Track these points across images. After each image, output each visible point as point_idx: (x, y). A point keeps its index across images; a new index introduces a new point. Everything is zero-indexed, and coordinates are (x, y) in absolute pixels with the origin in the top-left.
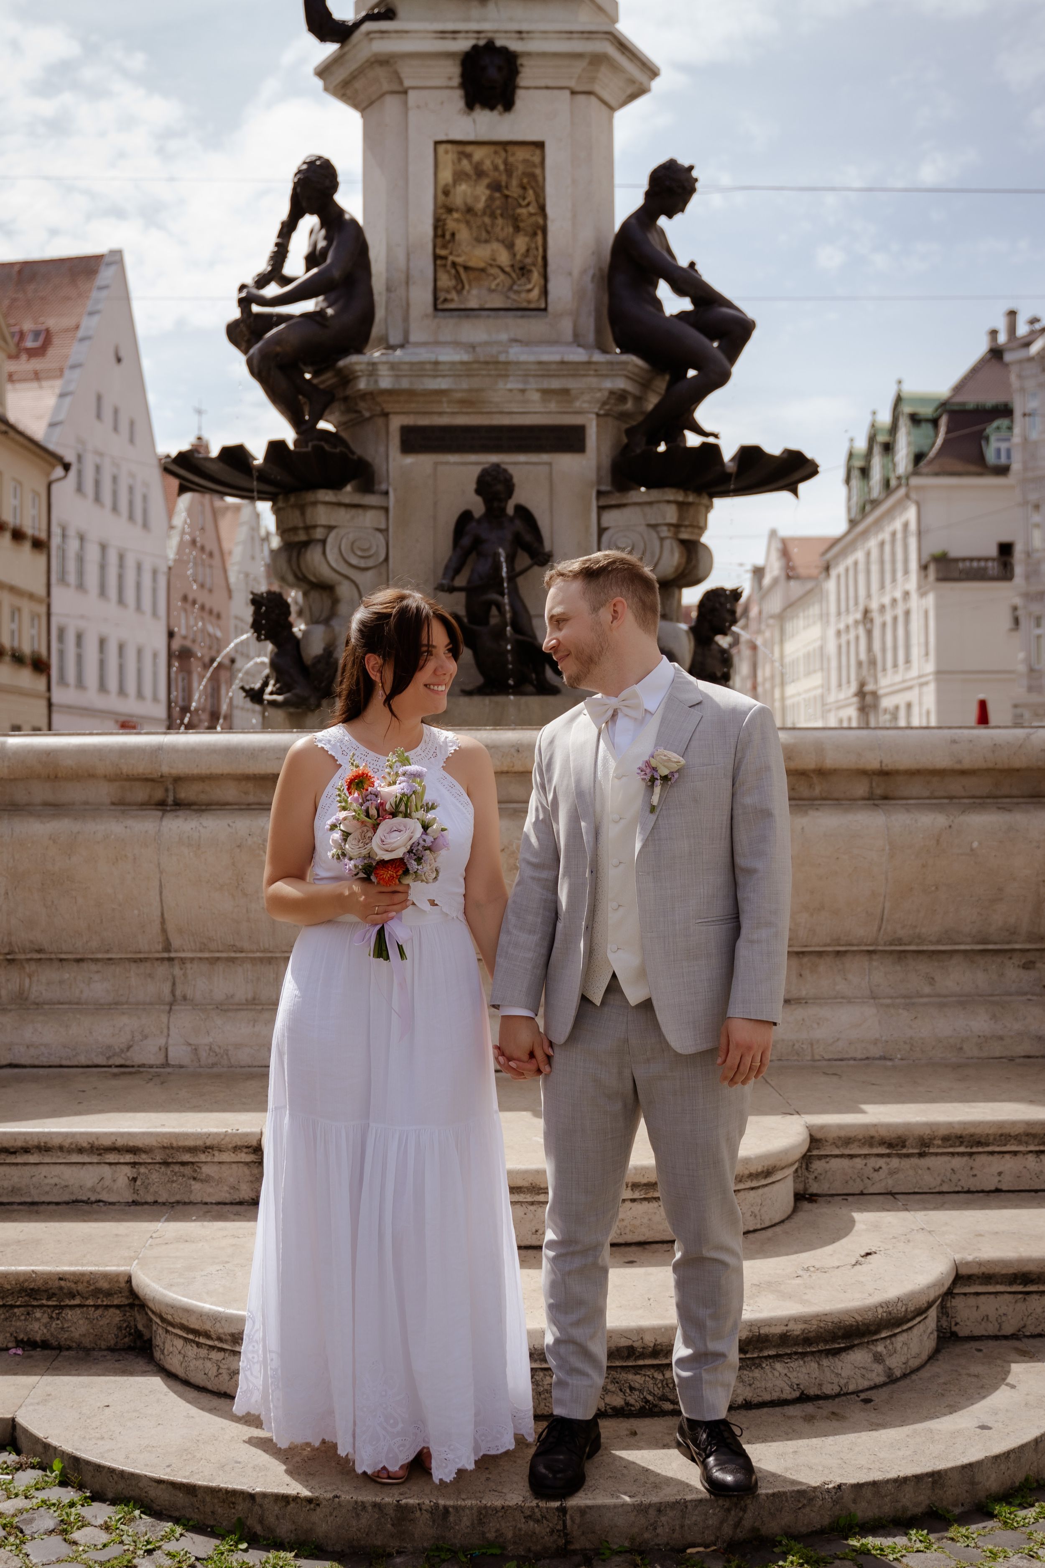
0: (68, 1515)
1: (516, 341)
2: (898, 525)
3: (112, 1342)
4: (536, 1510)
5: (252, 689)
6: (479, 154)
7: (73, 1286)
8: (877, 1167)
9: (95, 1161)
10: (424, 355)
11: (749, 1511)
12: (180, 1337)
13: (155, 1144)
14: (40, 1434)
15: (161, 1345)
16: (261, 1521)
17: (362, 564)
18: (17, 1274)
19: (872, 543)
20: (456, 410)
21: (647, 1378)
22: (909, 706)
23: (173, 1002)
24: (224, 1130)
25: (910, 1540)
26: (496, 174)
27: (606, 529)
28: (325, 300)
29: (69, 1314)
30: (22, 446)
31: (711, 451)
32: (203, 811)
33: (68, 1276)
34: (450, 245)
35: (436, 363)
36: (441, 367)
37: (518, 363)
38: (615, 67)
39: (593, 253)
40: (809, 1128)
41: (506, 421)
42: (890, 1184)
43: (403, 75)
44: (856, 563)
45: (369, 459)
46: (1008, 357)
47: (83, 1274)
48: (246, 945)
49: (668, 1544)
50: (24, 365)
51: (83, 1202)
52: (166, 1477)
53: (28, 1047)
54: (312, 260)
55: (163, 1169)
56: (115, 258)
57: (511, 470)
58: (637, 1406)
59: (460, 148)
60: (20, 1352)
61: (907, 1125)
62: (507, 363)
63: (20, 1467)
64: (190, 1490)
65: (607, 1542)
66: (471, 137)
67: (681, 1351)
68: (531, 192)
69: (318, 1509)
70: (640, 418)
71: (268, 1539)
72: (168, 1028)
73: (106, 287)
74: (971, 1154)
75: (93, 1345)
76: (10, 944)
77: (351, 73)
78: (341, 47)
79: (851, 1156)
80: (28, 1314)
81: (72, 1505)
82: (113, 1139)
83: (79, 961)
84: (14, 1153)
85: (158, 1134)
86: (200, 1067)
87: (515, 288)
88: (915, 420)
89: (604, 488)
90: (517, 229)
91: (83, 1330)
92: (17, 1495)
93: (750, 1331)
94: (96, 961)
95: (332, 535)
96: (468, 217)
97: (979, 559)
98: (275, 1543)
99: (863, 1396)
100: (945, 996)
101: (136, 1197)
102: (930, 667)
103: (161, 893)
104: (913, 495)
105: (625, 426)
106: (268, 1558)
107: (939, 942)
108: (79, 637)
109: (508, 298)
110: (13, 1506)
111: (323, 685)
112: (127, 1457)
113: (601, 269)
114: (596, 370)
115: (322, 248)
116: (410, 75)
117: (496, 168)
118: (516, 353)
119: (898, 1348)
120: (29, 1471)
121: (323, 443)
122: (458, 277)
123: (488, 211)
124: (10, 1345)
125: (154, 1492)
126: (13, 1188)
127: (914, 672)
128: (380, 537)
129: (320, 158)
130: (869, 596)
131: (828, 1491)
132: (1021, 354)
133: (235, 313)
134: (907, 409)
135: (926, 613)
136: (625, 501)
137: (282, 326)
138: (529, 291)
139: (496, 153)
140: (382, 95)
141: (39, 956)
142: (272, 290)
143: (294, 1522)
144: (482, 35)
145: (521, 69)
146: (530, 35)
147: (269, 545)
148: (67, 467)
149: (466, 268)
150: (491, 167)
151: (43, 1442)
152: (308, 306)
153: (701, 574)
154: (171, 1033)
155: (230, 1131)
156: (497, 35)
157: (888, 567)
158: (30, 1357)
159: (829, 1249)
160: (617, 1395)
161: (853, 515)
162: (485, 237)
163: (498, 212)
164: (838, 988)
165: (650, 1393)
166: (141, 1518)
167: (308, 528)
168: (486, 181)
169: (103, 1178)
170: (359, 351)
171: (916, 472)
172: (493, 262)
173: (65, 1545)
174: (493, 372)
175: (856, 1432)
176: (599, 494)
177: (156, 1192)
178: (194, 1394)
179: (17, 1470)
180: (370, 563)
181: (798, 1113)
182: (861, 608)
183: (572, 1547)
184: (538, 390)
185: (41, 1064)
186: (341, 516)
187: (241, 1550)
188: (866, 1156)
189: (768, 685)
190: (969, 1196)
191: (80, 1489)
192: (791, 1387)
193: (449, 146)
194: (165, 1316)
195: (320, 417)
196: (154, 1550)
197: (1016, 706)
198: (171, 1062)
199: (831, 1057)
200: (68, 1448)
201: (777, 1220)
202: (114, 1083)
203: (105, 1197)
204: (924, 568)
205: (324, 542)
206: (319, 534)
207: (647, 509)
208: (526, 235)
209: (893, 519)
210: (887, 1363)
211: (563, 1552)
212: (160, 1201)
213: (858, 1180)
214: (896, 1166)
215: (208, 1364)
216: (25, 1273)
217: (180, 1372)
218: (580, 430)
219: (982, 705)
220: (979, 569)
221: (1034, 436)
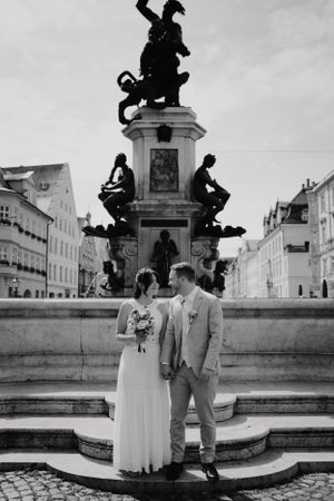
1: (170, 199)
2: (277, 237)
3: (68, 446)
4: (167, 483)
5: (103, 286)
6: (162, 152)
7: (60, 433)
8: (254, 406)
9: (65, 403)
10: (147, 202)
12: (85, 444)
15: (81, 446)
17: (131, 254)
19: (271, 242)
21: (194, 454)
22: (281, 286)
23: (83, 365)
25: (254, 491)
26: (166, 157)
27: (193, 246)
28: (123, 189)
29: (58, 439)
31: (219, 227)
32: (91, 318)
34: (154, 175)
35: (150, 205)
36: (152, 205)
37: (171, 205)
38: (196, 131)
39: (190, 177)
40: (237, 396)
42: (257, 410)
44: (266, 248)
45: (133, 228)
46: (307, 192)
49: (198, 491)
50: (42, 193)
54: (120, 178)
55: (81, 405)
56: (67, 165)
57: (169, 231)
58: (192, 461)
59: (157, 151)
60: (46, 448)
61: (261, 396)
62: (168, 205)
63: (47, 474)
66: (160, 148)
67: (202, 447)
68: (174, 162)
70: (201, 218)
71: (106, 489)
72: (82, 371)
73: (64, 172)
74: (277, 403)
75: (64, 447)
76: (44, 350)
77: (130, 132)
78: (128, 126)
79: (247, 404)
80: (49, 439)
81: (60, 482)
82: (69, 398)
83: (60, 354)
85: (80, 397)
86: (90, 381)
87: (170, 185)
88: (282, 208)
90: (171, 171)
91: (61, 443)
92: (47, 480)
95: (124, 247)
96: (159, 168)
97: (300, 246)
98: (108, 491)
99: (246, 460)
100: (273, 365)
101: (74, 412)
102: (287, 275)
103: (81, 338)
104: (282, 229)
105: (197, 220)
108: (55, 266)
109: (168, 188)
114: (190, 207)
115: (122, 175)
116: (144, 133)
117: (166, 155)
118: (170, 202)
119: (255, 449)
120: (49, 475)
121: (122, 224)
122: (156, 183)
123: (164, 166)
124: (44, 447)
125: (79, 479)
127: (282, 277)
128: (136, 248)
129: (122, 154)
130: (270, 256)
132: (310, 191)
133: (100, 192)
134: (280, 206)
135: (286, 260)
136: (198, 239)
137: (112, 195)
138: (174, 186)
139: (166, 152)
140: (138, 137)
141: (50, 353)
142: (110, 186)
143: (112, 486)
144: (163, 123)
145: (172, 132)
146: (175, 123)
148: (53, 220)
149: (158, 180)
150: (164, 155)
151: (53, 468)
152: (118, 190)
153: (216, 257)
156: (166, 123)
157: (275, 248)
160: (187, 458)
161: (266, 234)
162: (163, 173)
163: (166, 166)
165: (195, 458)
166: (76, 485)
167: (118, 246)
168: (163, 159)
169: (66, 407)
170: (132, 201)
171: (282, 223)
172: (165, 179)
173: (59, 490)
174: (165, 207)
176: (191, 237)
177: (79, 411)
180: (133, 254)
181: (234, 393)
182: (268, 259)
183: (176, 492)
184: (176, 211)
185: (51, 380)
186: (126, 243)
188: (251, 403)
189: (243, 280)
191: (62, 478)
192: (229, 457)
193: (154, 150)
194: (82, 439)
195: (121, 218)
198: (83, 380)
201: (229, 419)
204: (285, 248)
205: (122, 249)
206: (121, 247)
207: (203, 241)
208: (173, 172)
209: (276, 235)
210: (252, 452)
211: (174, 493)
212: (80, 413)
213: (249, 409)
214: (258, 406)
218: (186, 221)
219: (300, 287)
220: (300, 249)
221: (314, 213)
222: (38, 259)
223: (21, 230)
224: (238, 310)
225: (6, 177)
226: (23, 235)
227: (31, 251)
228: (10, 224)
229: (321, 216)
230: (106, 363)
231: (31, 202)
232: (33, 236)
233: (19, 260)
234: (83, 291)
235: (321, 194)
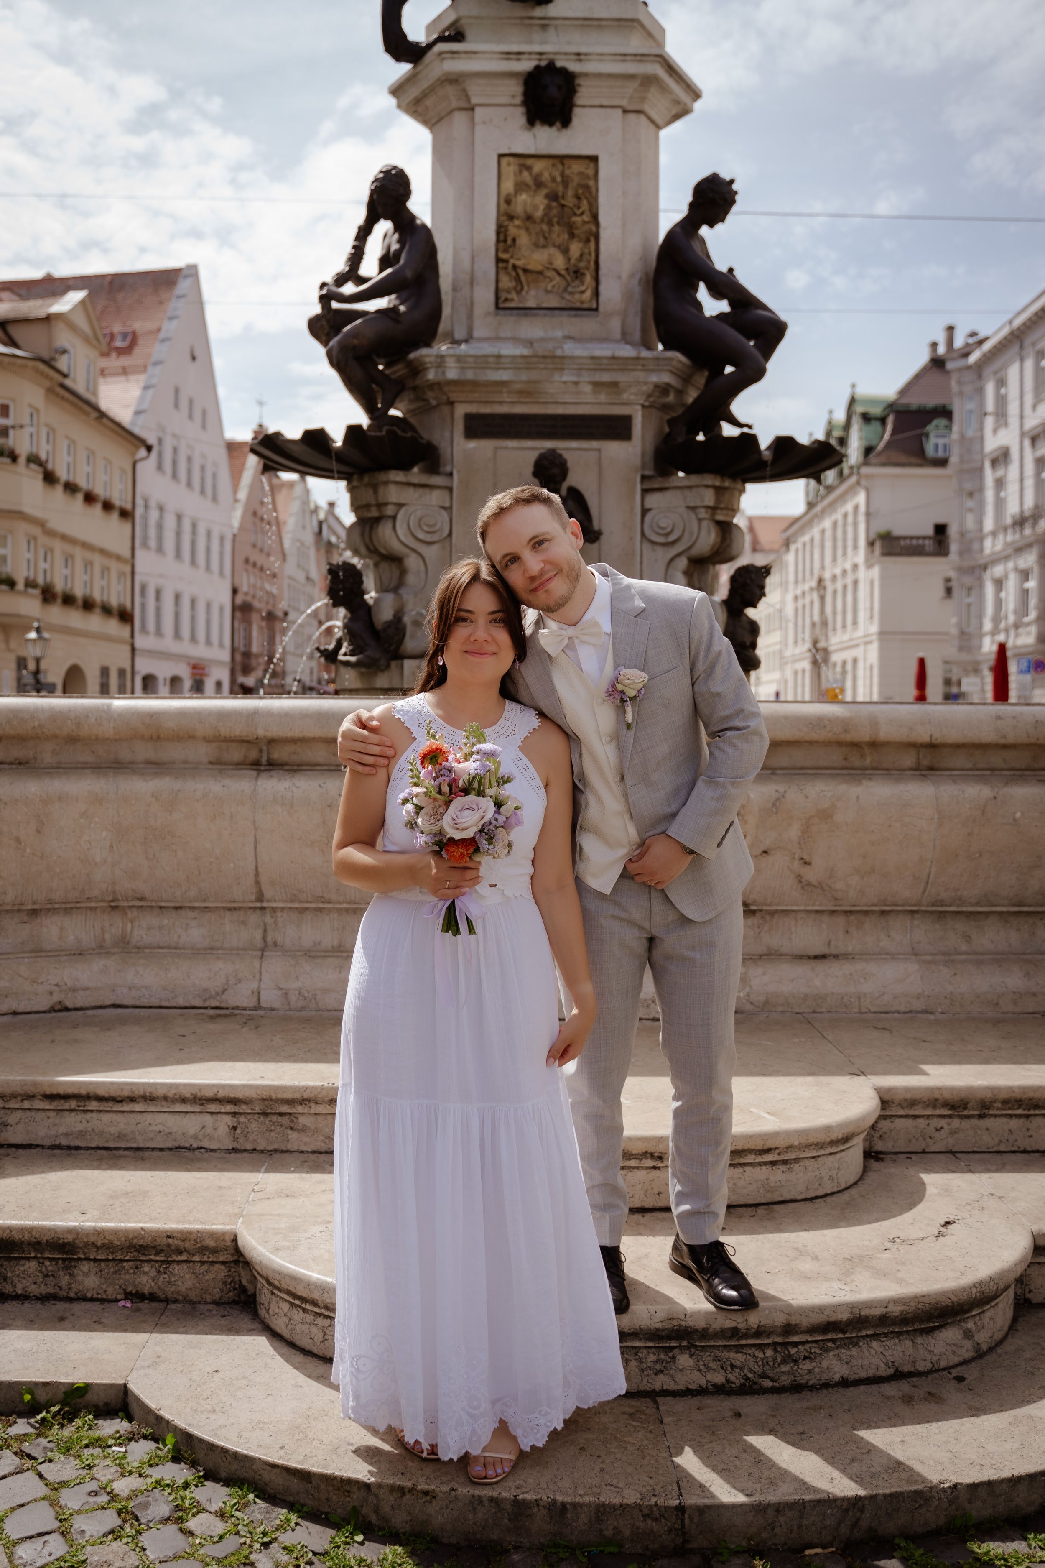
0: (183, 1499)
1: (569, 337)
2: (849, 507)
3: (217, 1296)
4: (655, 1509)
5: (326, 650)
6: (538, 166)
7: (181, 1243)
8: (939, 1127)
9: (198, 1110)
10: (487, 349)
11: (866, 1512)
12: (286, 1301)
13: (255, 1096)
14: (153, 1406)
15: (266, 1304)
16: (376, 1510)
17: (428, 538)
18: (127, 1231)
19: (827, 523)
20: (515, 400)
21: (748, 1357)
22: (855, 661)
23: (265, 948)
24: (321, 1084)
25: (1030, 1546)
26: (554, 185)
27: (649, 510)
28: (397, 298)
29: (176, 1268)
30: (112, 430)
31: (749, 441)
32: (295, 771)
33: (176, 1234)
34: (511, 250)
35: (499, 357)
36: (503, 360)
37: (572, 358)
38: (664, 89)
39: (640, 259)
40: (878, 1090)
41: (560, 410)
42: (951, 1143)
43: (470, 93)
44: (812, 540)
45: (435, 442)
46: (950, 366)
47: (190, 1233)
48: (334, 897)
49: (785, 1544)
50: (114, 362)
51: (185, 1148)
52: (280, 1462)
53: (130, 989)
54: (385, 261)
55: (262, 1119)
56: (192, 272)
57: (566, 455)
58: (738, 1383)
59: (522, 161)
60: (128, 1305)
61: (970, 1089)
62: (563, 357)
63: (132, 1437)
64: (304, 1476)
65: (725, 1541)
66: (532, 151)
68: (585, 202)
69: (434, 1502)
70: (680, 411)
71: (384, 1529)
72: (260, 973)
73: (184, 296)
74: (1028, 1117)
75: (199, 1298)
76: (114, 892)
77: (423, 92)
78: (414, 67)
79: (915, 1117)
80: (137, 1268)
81: (186, 1486)
82: (215, 1090)
83: (177, 908)
84: (121, 1101)
85: (257, 1087)
86: (290, 1010)
87: (570, 289)
88: (866, 418)
89: (647, 473)
90: (572, 236)
91: (189, 1284)
92: (131, 1473)
93: (852, 1313)
94: (193, 908)
95: (402, 512)
96: (528, 224)
97: (918, 538)
98: (391, 1533)
99: (955, 1372)
100: (982, 954)
101: (235, 1145)
102: (874, 628)
103: (256, 848)
104: (864, 482)
105: (667, 417)
106: (385, 1554)
107: (978, 904)
108: (158, 593)
109: (563, 298)
110: (127, 1486)
111: (392, 648)
112: (240, 1436)
113: (647, 274)
114: (643, 365)
115: (396, 250)
116: (477, 93)
117: (554, 180)
118: (570, 349)
119: (986, 1324)
120: (142, 1441)
121: (395, 428)
122: (518, 279)
123: (546, 219)
124: (119, 1297)
125: (267, 1476)
126: (120, 1133)
127: (860, 632)
128: (445, 514)
129: (395, 168)
130: (823, 567)
131: (944, 1490)
132: (960, 363)
133: (317, 309)
134: (859, 409)
135: (872, 582)
136: (667, 485)
137: (359, 321)
138: (583, 292)
139: (553, 165)
140: (451, 112)
141: (140, 904)
142: (349, 289)
143: (409, 1513)
144: (544, 57)
145: (578, 89)
146: (588, 57)
147: (317, 515)
148: (149, 449)
149: (526, 271)
150: (549, 178)
151: (156, 1414)
152: (382, 303)
153: (734, 552)
154: (263, 977)
155: (326, 1085)
156: (557, 57)
157: (840, 544)
158: (138, 1310)
159: (908, 1216)
160: (719, 1373)
161: (811, 498)
162: (542, 242)
163: (555, 220)
164: (882, 944)
165: (751, 1371)
166: (255, 1502)
167: (380, 505)
168: (544, 192)
169: (204, 1126)
170: (428, 345)
171: (866, 462)
172: (550, 266)
173: (180, 1536)
174: (550, 366)
175: (957, 1418)
176: (644, 478)
177: (255, 1141)
178: (300, 1358)
179: (130, 1440)
180: (435, 538)
181: (864, 1074)
182: (816, 577)
183: (690, 1546)
184: (590, 383)
185: (142, 1005)
186: (410, 495)
187: (357, 1542)
188: (928, 1116)
190: (1026, 1156)
191: (193, 1466)
192: (886, 1364)
193: (511, 159)
194: (272, 1281)
195: (391, 406)
196: (270, 1542)
197: (946, 662)
198: (263, 1005)
199: (876, 1010)
200: (181, 1423)
201: (851, 1182)
202: (211, 1026)
203: (206, 1144)
204: (871, 544)
205: (394, 518)
206: (390, 510)
207: (687, 493)
208: (580, 241)
209: (845, 502)
210: (976, 1338)
211: (681, 1551)
212: (258, 1148)
213: (921, 1139)
214: (957, 1126)
215: (314, 1330)
216: (134, 1230)
217: (286, 1333)
218: (627, 420)
219: (922, 662)
220: (918, 546)
221: (970, 433)
222: (105, 570)
223: (50, 478)
224: (855, 745)
225: (2, 310)
226: (58, 492)
227: (85, 546)
228: (14, 458)
229: (992, 443)
231: (80, 388)
232: (89, 498)
233: (45, 572)
234: (247, 670)
235: (995, 373)
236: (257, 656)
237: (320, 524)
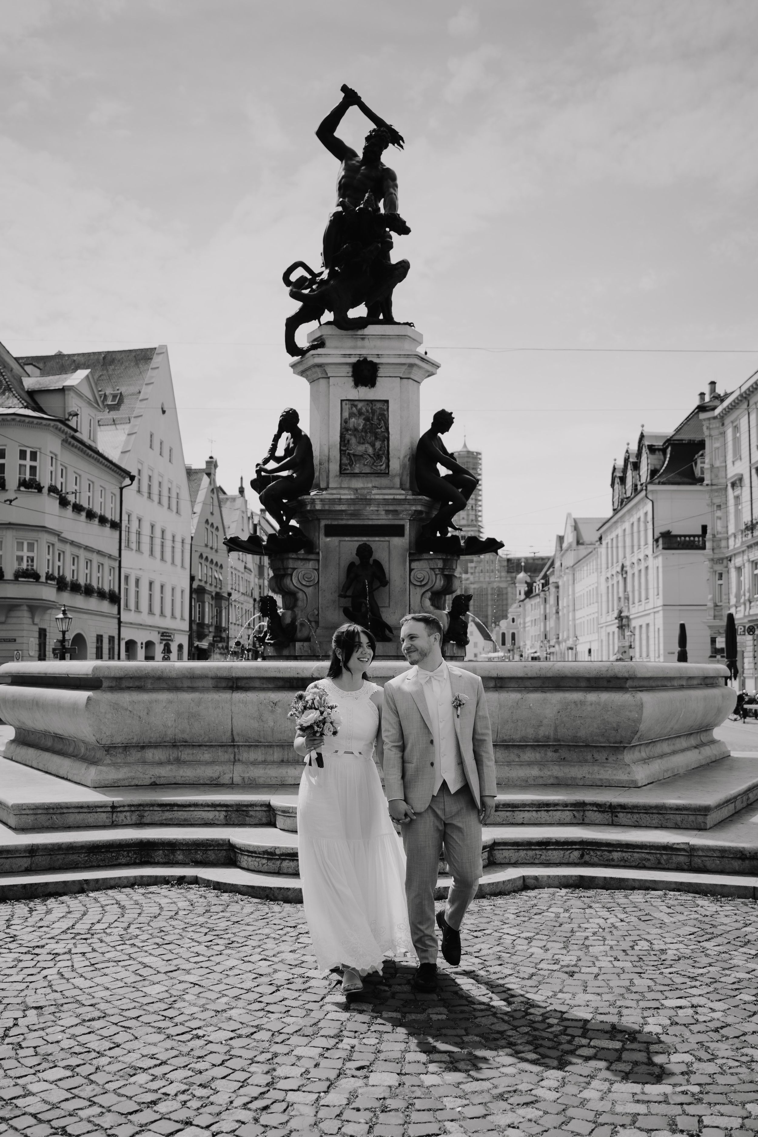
1: (375, 487)
2: (641, 514)
5: (259, 637)
6: (360, 405)
7: (211, 842)
9: (213, 810)
10: (335, 494)
12: (247, 855)
13: (234, 804)
15: (240, 859)
17: (308, 584)
19: (627, 524)
20: (349, 518)
22: (648, 625)
23: (235, 761)
26: (368, 414)
27: (413, 569)
28: (294, 471)
29: (209, 852)
30: (106, 466)
31: (457, 537)
33: (209, 840)
34: (347, 445)
35: (340, 499)
36: (342, 500)
37: (375, 498)
38: (420, 367)
39: (409, 448)
41: (370, 523)
43: (327, 371)
44: (617, 536)
45: (311, 539)
47: (214, 839)
48: (262, 740)
50: (107, 416)
51: (209, 824)
53: (181, 777)
55: (237, 812)
56: (163, 350)
59: (352, 403)
60: (193, 864)
62: (371, 498)
64: (253, 887)
66: (357, 398)
68: (382, 422)
70: (428, 522)
72: (233, 771)
73: (157, 368)
75: (217, 862)
76: (175, 739)
77: (305, 368)
78: (300, 358)
80: (196, 852)
82: (220, 802)
83: (200, 746)
84: (186, 807)
85: (235, 800)
86: (246, 783)
87: (375, 464)
88: (652, 449)
89: (412, 552)
90: (376, 438)
91: (213, 857)
92: (201, 891)
94: (206, 746)
95: (295, 572)
96: (355, 433)
97: (690, 536)
100: (524, 762)
101: (227, 822)
102: (660, 602)
103: (232, 720)
104: (650, 496)
108: (137, 581)
109: (372, 468)
111: (290, 637)
114: (409, 502)
115: (292, 447)
116: (330, 372)
117: (368, 411)
118: (374, 494)
120: (203, 888)
122: (350, 459)
123: (364, 430)
124: (190, 862)
126: (185, 819)
127: (651, 605)
128: (316, 572)
129: (292, 410)
130: (625, 557)
132: (710, 414)
133: (255, 476)
134: (647, 443)
135: (658, 569)
136: (421, 558)
137: (276, 482)
138: (381, 465)
139: (367, 405)
140: (319, 378)
141: (185, 744)
142: (272, 465)
144: (362, 356)
145: (379, 370)
146: (383, 356)
148: (132, 478)
149: (354, 455)
150: (365, 411)
151: (207, 879)
152: (285, 473)
155: (258, 800)
156: (368, 356)
157: (636, 539)
158: (197, 865)
161: (615, 506)
162: (362, 441)
163: (368, 430)
167: (285, 569)
168: (363, 417)
169: (215, 815)
170: (308, 492)
171: (651, 482)
172: (366, 453)
174: (364, 503)
176: (410, 554)
177: (233, 821)
180: (311, 584)
182: (620, 564)
184: (384, 510)
185: (186, 783)
186: (299, 564)
189: (565, 611)
193: (347, 402)
194: (242, 849)
195: (290, 520)
198: (234, 783)
202: (215, 788)
203: (216, 822)
204: (656, 541)
205: (291, 575)
206: (289, 571)
207: (430, 562)
208: (380, 441)
209: (639, 509)
212: (234, 824)
217: (246, 867)
218: (402, 527)
219: (683, 627)
220: (690, 541)
221: (717, 464)
222: (101, 565)
223: (63, 502)
225: (30, 383)
226: (69, 511)
227: (87, 548)
228: (40, 489)
229: (732, 471)
230: (270, 758)
231: (84, 436)
232: (91, 515)
233: (59, 567)
234: (201, 637)
235: (732, 422)
236: (208, 626)
237: (255, 526)
